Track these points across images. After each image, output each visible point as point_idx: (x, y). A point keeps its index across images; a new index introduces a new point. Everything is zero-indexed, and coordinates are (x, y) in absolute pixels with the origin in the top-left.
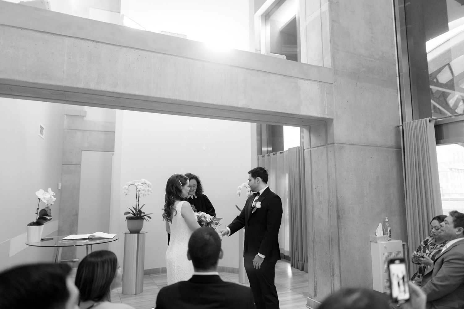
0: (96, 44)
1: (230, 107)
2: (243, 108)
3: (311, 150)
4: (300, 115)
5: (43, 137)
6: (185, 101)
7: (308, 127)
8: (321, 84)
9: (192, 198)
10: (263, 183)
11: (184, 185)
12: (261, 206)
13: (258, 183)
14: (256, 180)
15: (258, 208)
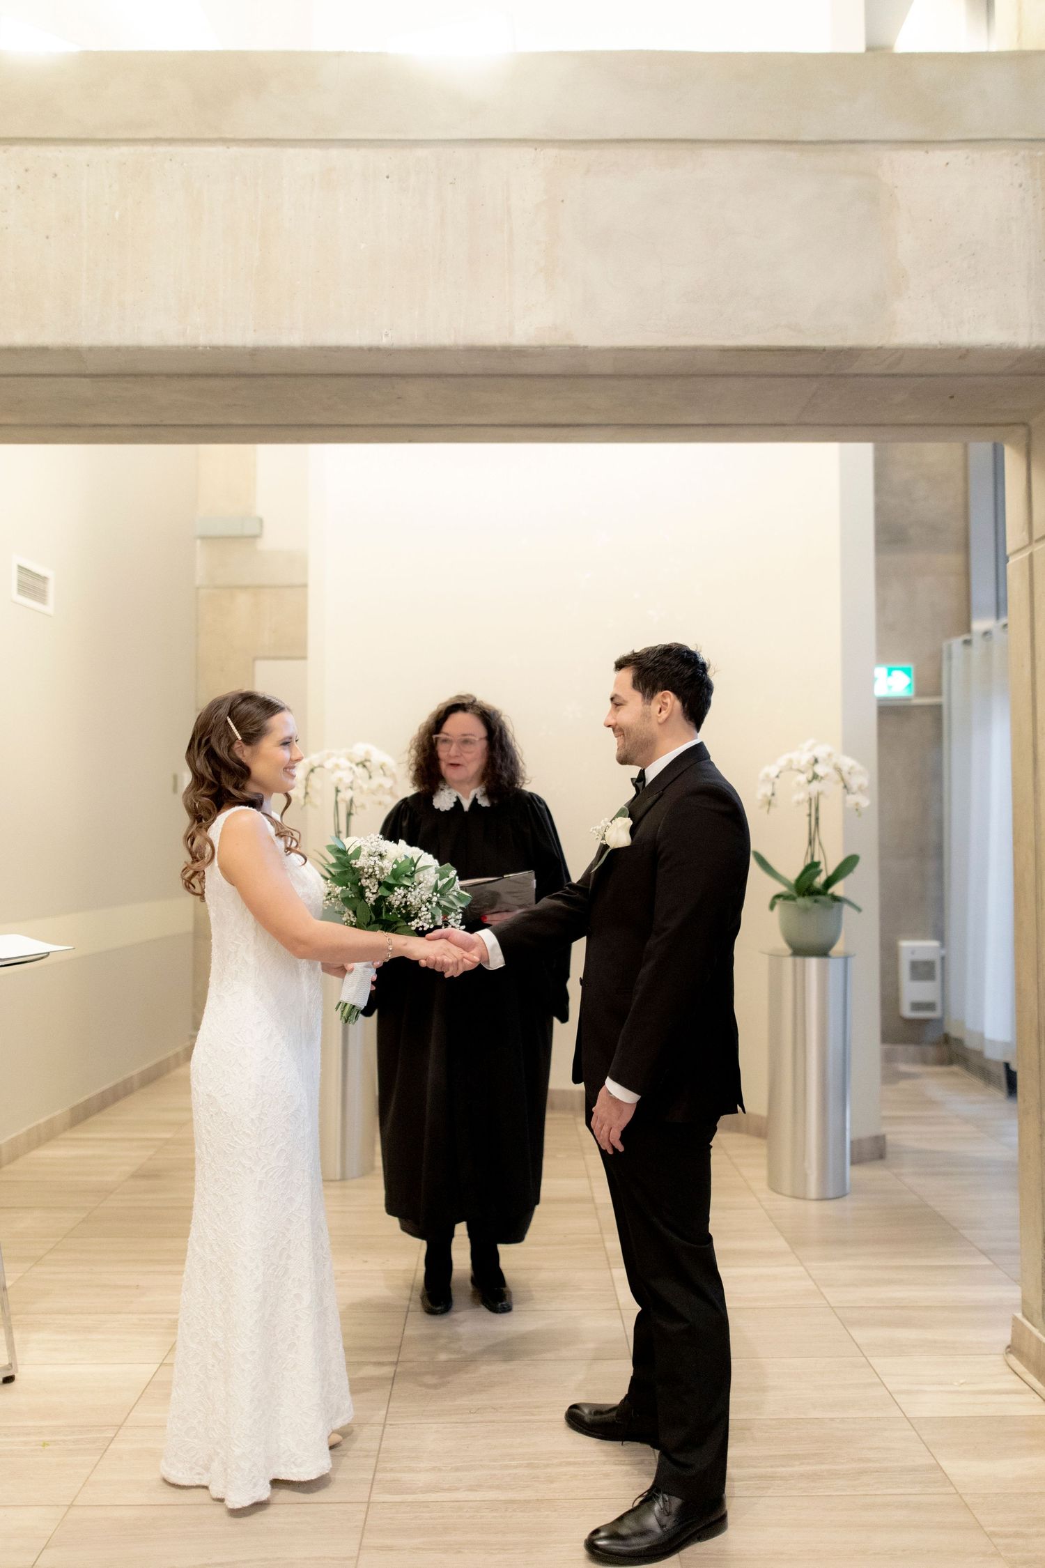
1: (472, 351)
2: (542, 352)
3: (1031, 556)
4: (891, 350)
5: (49, 608)
6: (237, 347)
7: (1021, 431)
8: (1040, 153)
9: (466, 805)
10: (689, 727)
11: (251, 738)
12: (632, 839)
13: (660, 720)
14: (652, 704)
15: (617, 847)
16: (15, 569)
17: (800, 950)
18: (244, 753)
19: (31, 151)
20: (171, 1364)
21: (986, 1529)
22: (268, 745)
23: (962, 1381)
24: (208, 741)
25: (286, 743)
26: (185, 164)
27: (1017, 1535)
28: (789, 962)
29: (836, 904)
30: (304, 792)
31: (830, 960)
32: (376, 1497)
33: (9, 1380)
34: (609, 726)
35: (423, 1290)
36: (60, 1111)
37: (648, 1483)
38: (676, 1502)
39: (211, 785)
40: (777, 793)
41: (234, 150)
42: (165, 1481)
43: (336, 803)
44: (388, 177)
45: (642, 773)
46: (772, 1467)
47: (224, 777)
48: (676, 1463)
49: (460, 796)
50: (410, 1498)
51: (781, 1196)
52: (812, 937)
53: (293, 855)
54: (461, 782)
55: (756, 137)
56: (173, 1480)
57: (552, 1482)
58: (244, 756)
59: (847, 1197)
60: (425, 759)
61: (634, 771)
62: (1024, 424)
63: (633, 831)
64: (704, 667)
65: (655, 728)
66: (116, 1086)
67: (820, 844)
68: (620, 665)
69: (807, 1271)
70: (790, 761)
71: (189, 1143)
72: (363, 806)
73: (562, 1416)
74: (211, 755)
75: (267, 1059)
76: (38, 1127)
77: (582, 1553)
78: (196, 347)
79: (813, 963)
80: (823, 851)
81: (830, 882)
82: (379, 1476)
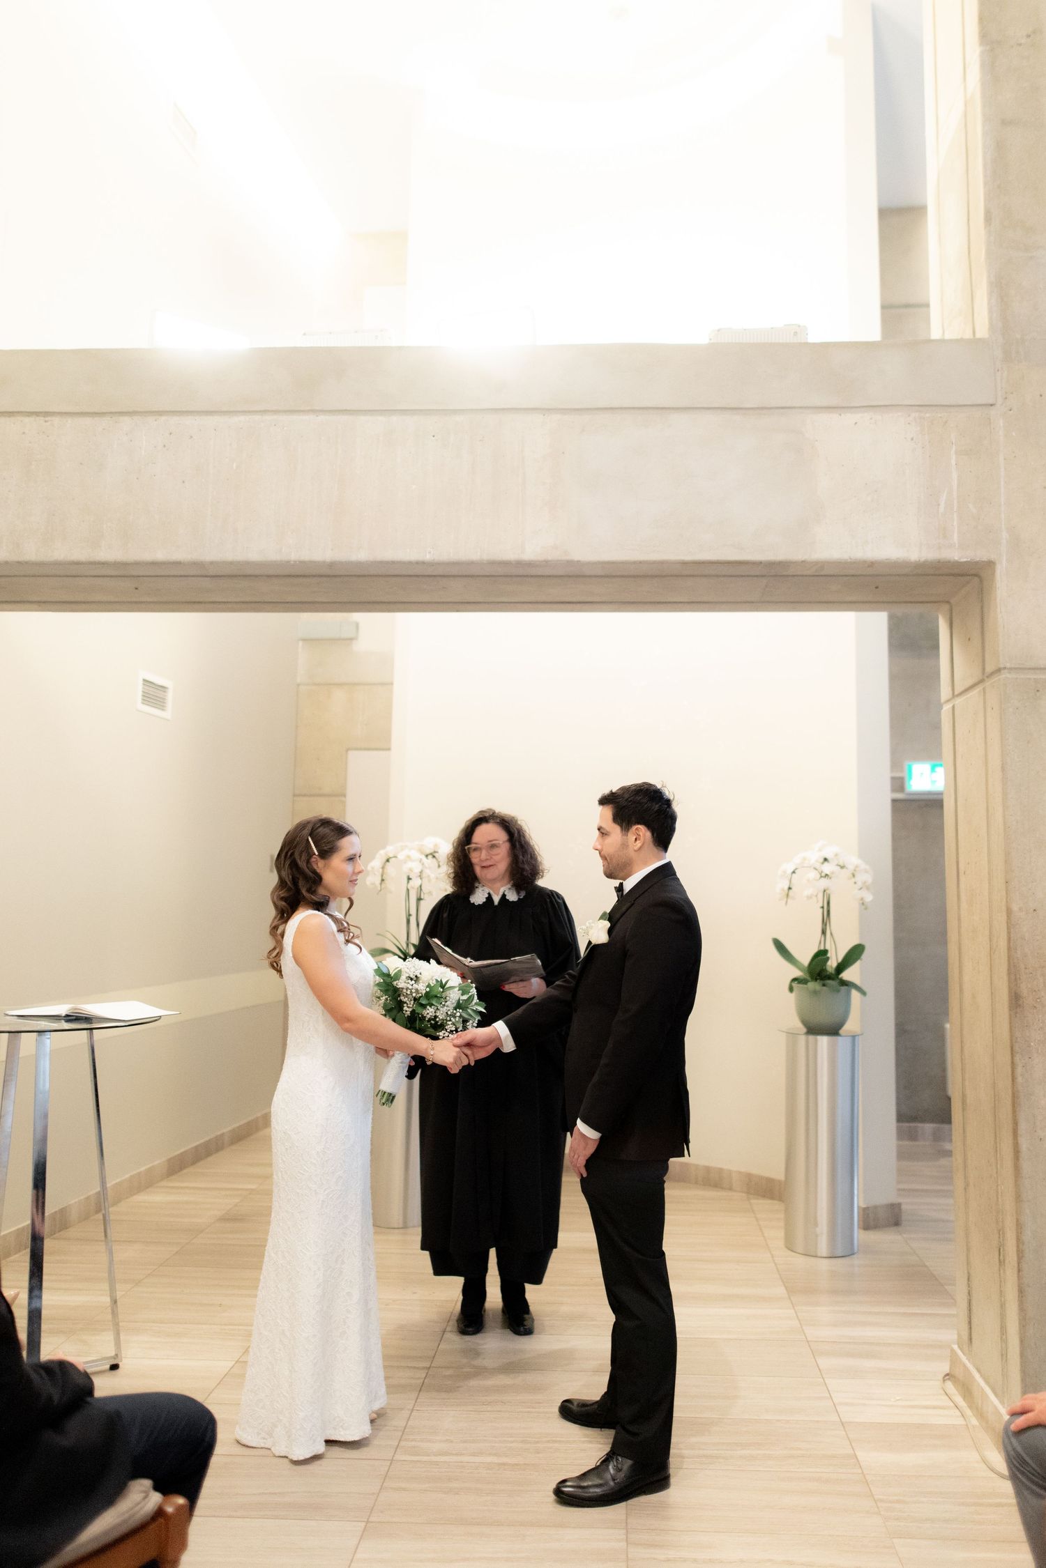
0: (46, 421)
1: (492, 563)
2: (546, 563)
3: (953, 707)
4: (813, 562)
5: (167, 714)
6: (319, 562)
7: (947, 607)
8: (928, 415)
9: (496, 899)
10: (654, 850)
11: (326, 853)
12: (609, 937)
13: (636, 848)
14: (629, 834)
15: (597, 943)
16: (141, 682)
17: (813, 1030)
18: (319, 865)
19: (174, 420)
20: (246, 1362)
21: (876, 1497)
22: (337, 861)
23: (898, 1398)
24: (292, 854)
25: (351, 859)
26: (285, 428)
27: (898, 1502)
28: (802, 1039)
29: (844, 988)
30: (380, 879)
31: (839, 1038)
32: (397, 1457)
33: (114, 1367)
34: (597, 850)
35: (460, 1315)
36: (159, 1161)
37: (607, 1449)
38: (628, 1463)
39: (289, 890)
40: (794, 889)
41: (322, 418)
42: (238, 1442)
43: (408, 890)
44: (434, 436)
45: (621, 884)
46: (718, 1450)
47: (301, 883)
48: (628, 1432)
49: (492, 892)
50: (425, 1458)
51: (793, 1254)
52: (824, 1018)
53: (350, 945)
54: (494, 881)
55: (710, 406)
56: (244, 1442)
57: (538, 1453)
58: (318, 867)
59: (855, 1256)
60: (460, 867)
61: (616, 883)
62: (948, 602)
63: (610, 931)
64: (668, 803)
65: (631, 852)
66: (209, 1142)
67: (831, 934)
68: (604, 801)
69: (796, 1313)
70: (804, 859)
71: (269, 1193)
72: (430, 893)
73: (555, 1410)
74: (294, 865)
75: (330, 1105)
76: (139, 1174)
77: (553, 1497)
78: (288, 562)
79: (824, 1041)
80: (833, 939)
81: (841, 967)
82: (403, 1443)
